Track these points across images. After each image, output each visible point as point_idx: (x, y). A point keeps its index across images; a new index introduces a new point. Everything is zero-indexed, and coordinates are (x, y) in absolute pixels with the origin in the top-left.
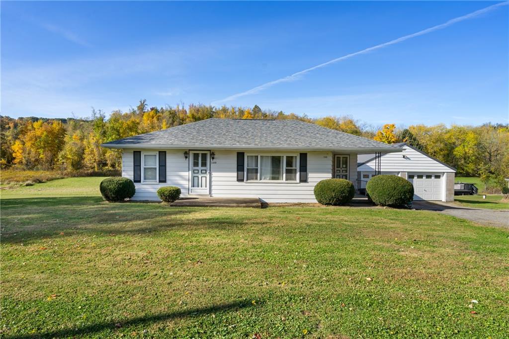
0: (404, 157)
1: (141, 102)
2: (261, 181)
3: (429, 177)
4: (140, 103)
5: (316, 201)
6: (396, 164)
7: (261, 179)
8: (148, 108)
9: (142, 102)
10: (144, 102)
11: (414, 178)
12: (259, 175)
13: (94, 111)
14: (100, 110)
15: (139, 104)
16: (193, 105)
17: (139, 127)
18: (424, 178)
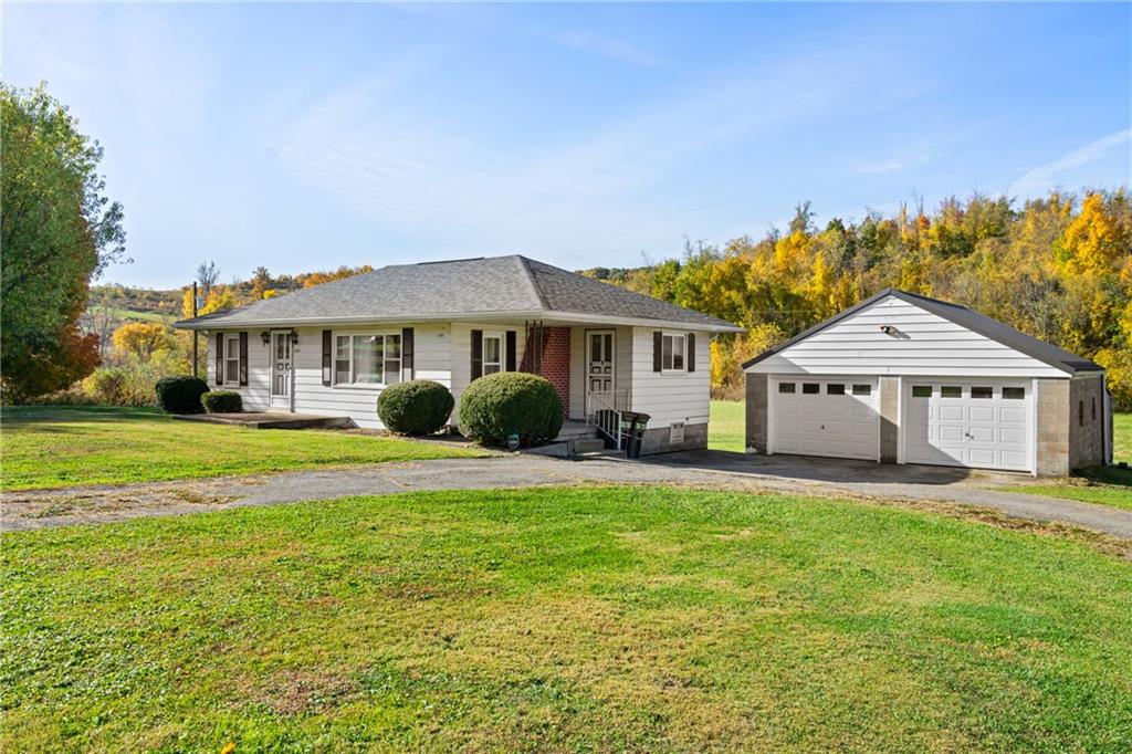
0: (888, 330)
1: (799, 210)
2: (355, 385)
3: (981, 392)
4: (797, 212)
5: (381, 426)
6: (856, 354)
7: (354, 381)
8: (819, 223)
9: (802, 210)
10: (806, 208)
11: (930, 395)
12: (351, 373)
13: (688, 244)
14: (700, 242)
15: (793, 216)
16: (953, 201)
17: (748, 276)
18: (966, 395)
